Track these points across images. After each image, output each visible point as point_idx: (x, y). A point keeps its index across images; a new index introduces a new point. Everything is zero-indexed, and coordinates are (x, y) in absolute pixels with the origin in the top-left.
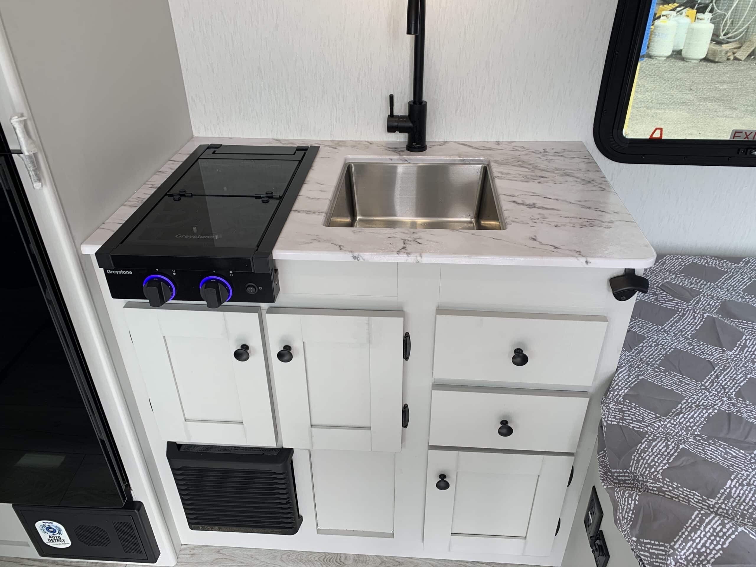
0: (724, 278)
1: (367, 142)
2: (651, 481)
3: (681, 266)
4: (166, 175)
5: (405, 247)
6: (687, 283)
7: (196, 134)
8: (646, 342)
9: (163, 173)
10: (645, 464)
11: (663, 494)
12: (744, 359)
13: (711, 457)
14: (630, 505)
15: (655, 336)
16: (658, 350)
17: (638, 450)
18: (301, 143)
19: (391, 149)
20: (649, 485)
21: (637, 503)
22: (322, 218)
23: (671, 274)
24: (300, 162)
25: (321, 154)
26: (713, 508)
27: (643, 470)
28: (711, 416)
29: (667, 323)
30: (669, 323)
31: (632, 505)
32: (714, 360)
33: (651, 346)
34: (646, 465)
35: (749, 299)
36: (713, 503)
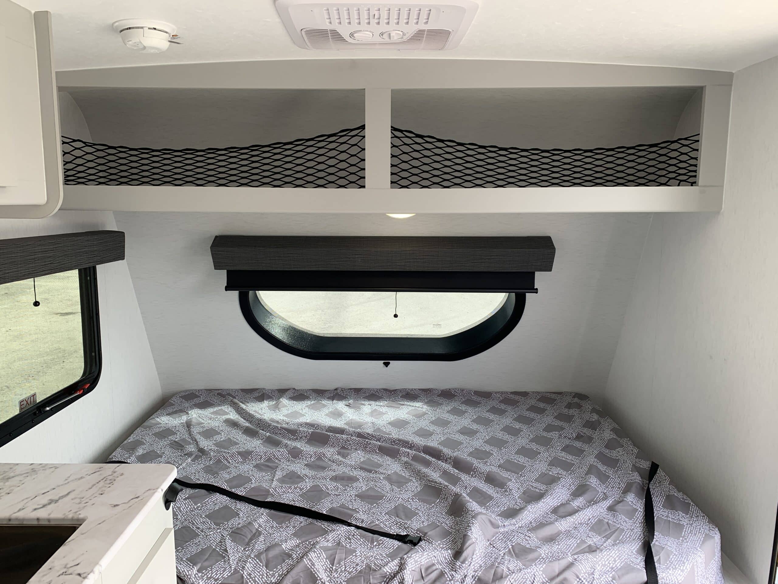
13: (262, 548)
28: (231, 539)
36: (295, 556)
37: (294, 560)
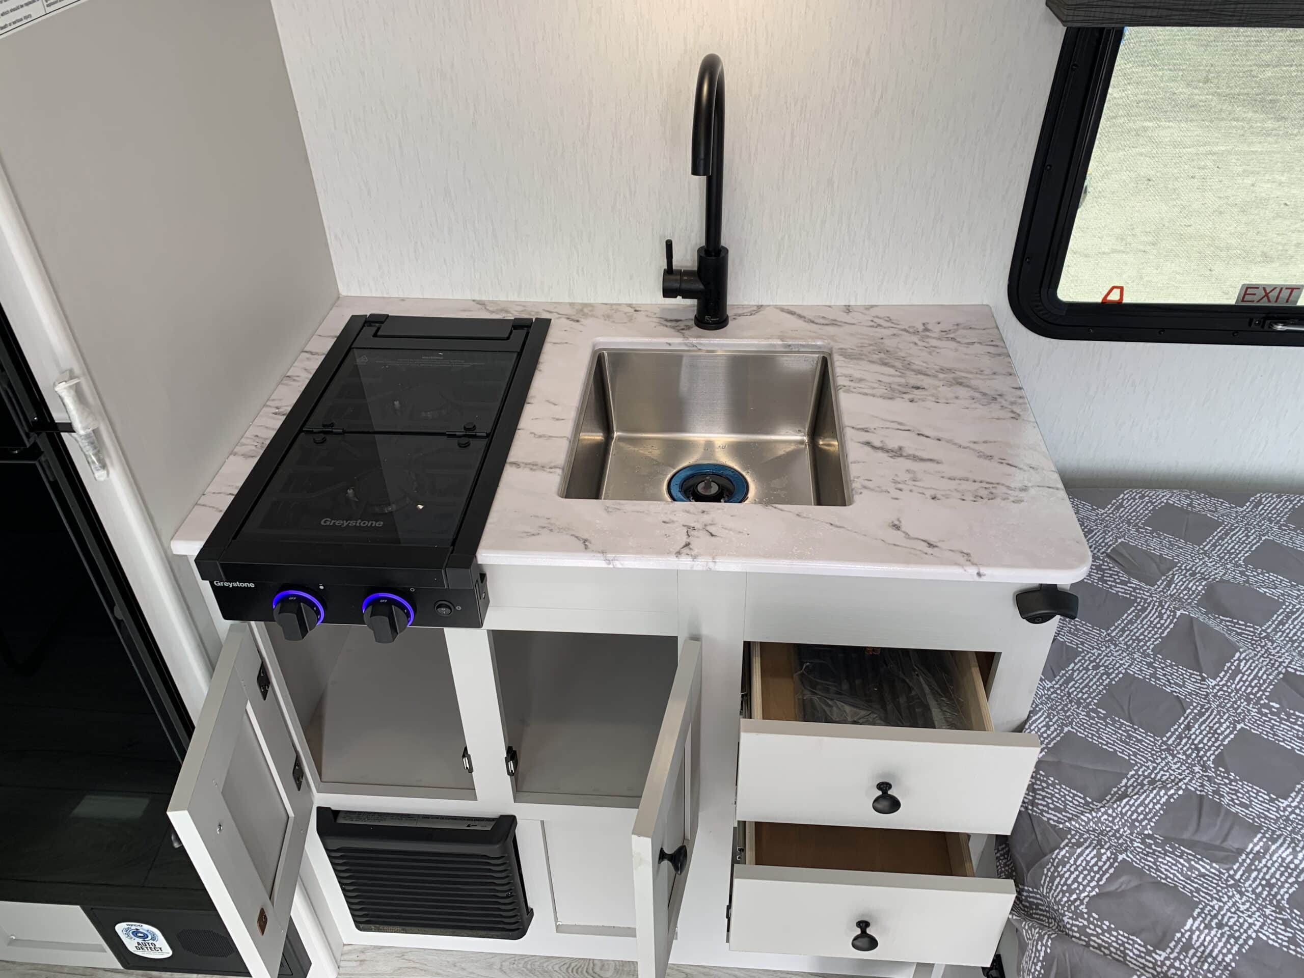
0: (1216, 535)
1: (630, 306)
2: (1071, 915)
3: (1146, 512)
4: (298, 384)
5: (689, 544)
6: (1154, 545)
7: (343, 291)
8: (1080, 661)
9: (294, 380)
10: (1063, 886)
11: (1087, 939)
12: (1234, 694)
13: (1166, 875)
14: (1039, 952)
15: (1095, 650)
16: (1097, 677)
17: (1054, 860)
18: (520, 308)
19: (669, 324)
20: (1066, 921)
21: (1049, 951)
22: (554, 480)
23: (1130, 528)
24: (520, 354)
25: (553, 335)
26: (1161, 967)
27: (1058, 894)
28: (1172, 800)
29: (1116, 624)
30: (1120, 625)
31: (1042, 954)
32: (1185, 696)
33: (1087, 669)
34: (1065, 888)
35: (1254, 576)
36: (1162, 958)
37: (1147, 957)
